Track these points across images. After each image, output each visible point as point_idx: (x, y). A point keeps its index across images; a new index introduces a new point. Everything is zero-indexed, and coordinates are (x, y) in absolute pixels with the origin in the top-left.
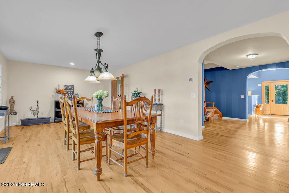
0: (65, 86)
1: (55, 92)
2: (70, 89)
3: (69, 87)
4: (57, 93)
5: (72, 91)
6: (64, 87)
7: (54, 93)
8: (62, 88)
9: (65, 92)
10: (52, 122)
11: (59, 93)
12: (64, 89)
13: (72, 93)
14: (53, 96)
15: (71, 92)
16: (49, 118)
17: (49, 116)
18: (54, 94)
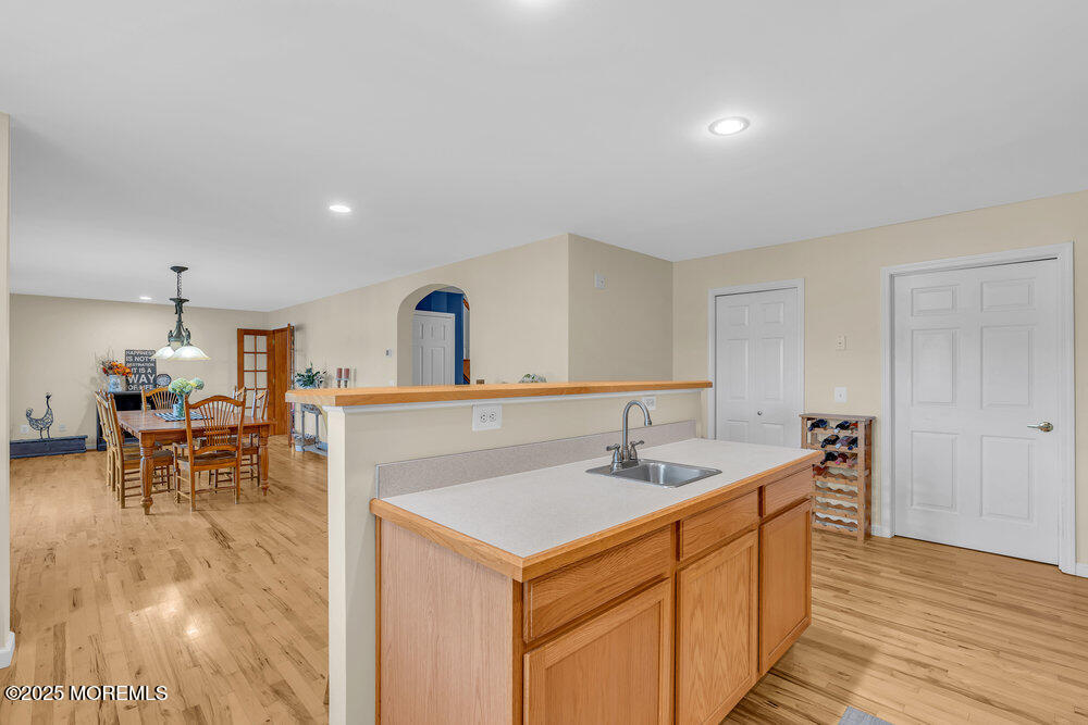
0: (128, 353)
1: (100, 371)
2: (145, 362)
3: (140, 355)
4: (105, 371)
5: (151, 367)
6: (127, 355)
7: (97, 372)
8: (120, 360)
9: (128, 370)
10: (93, 450)
11: (111, 372)
12: (127, 362)
13: (149, 370)
14: (93, 380)
15: (146, 368)
16: (83, 439)
17: (82, 434)
18: (97, 376)
